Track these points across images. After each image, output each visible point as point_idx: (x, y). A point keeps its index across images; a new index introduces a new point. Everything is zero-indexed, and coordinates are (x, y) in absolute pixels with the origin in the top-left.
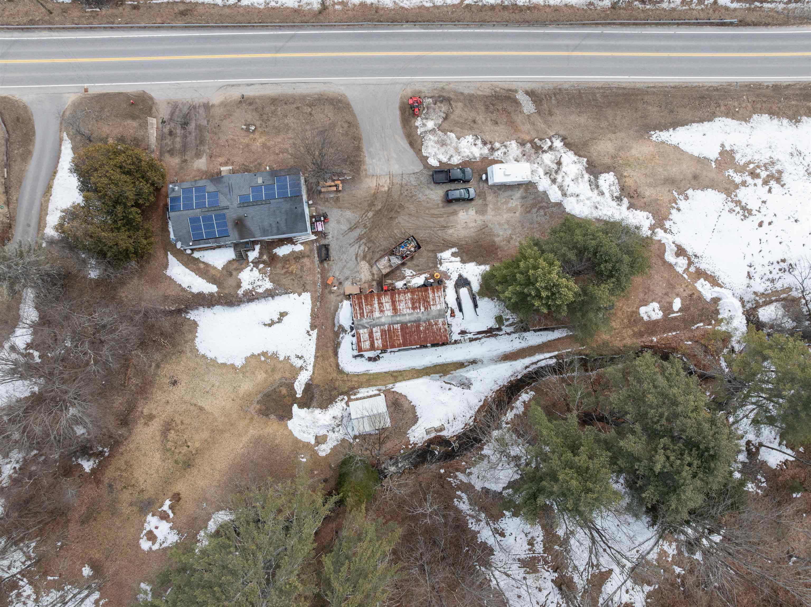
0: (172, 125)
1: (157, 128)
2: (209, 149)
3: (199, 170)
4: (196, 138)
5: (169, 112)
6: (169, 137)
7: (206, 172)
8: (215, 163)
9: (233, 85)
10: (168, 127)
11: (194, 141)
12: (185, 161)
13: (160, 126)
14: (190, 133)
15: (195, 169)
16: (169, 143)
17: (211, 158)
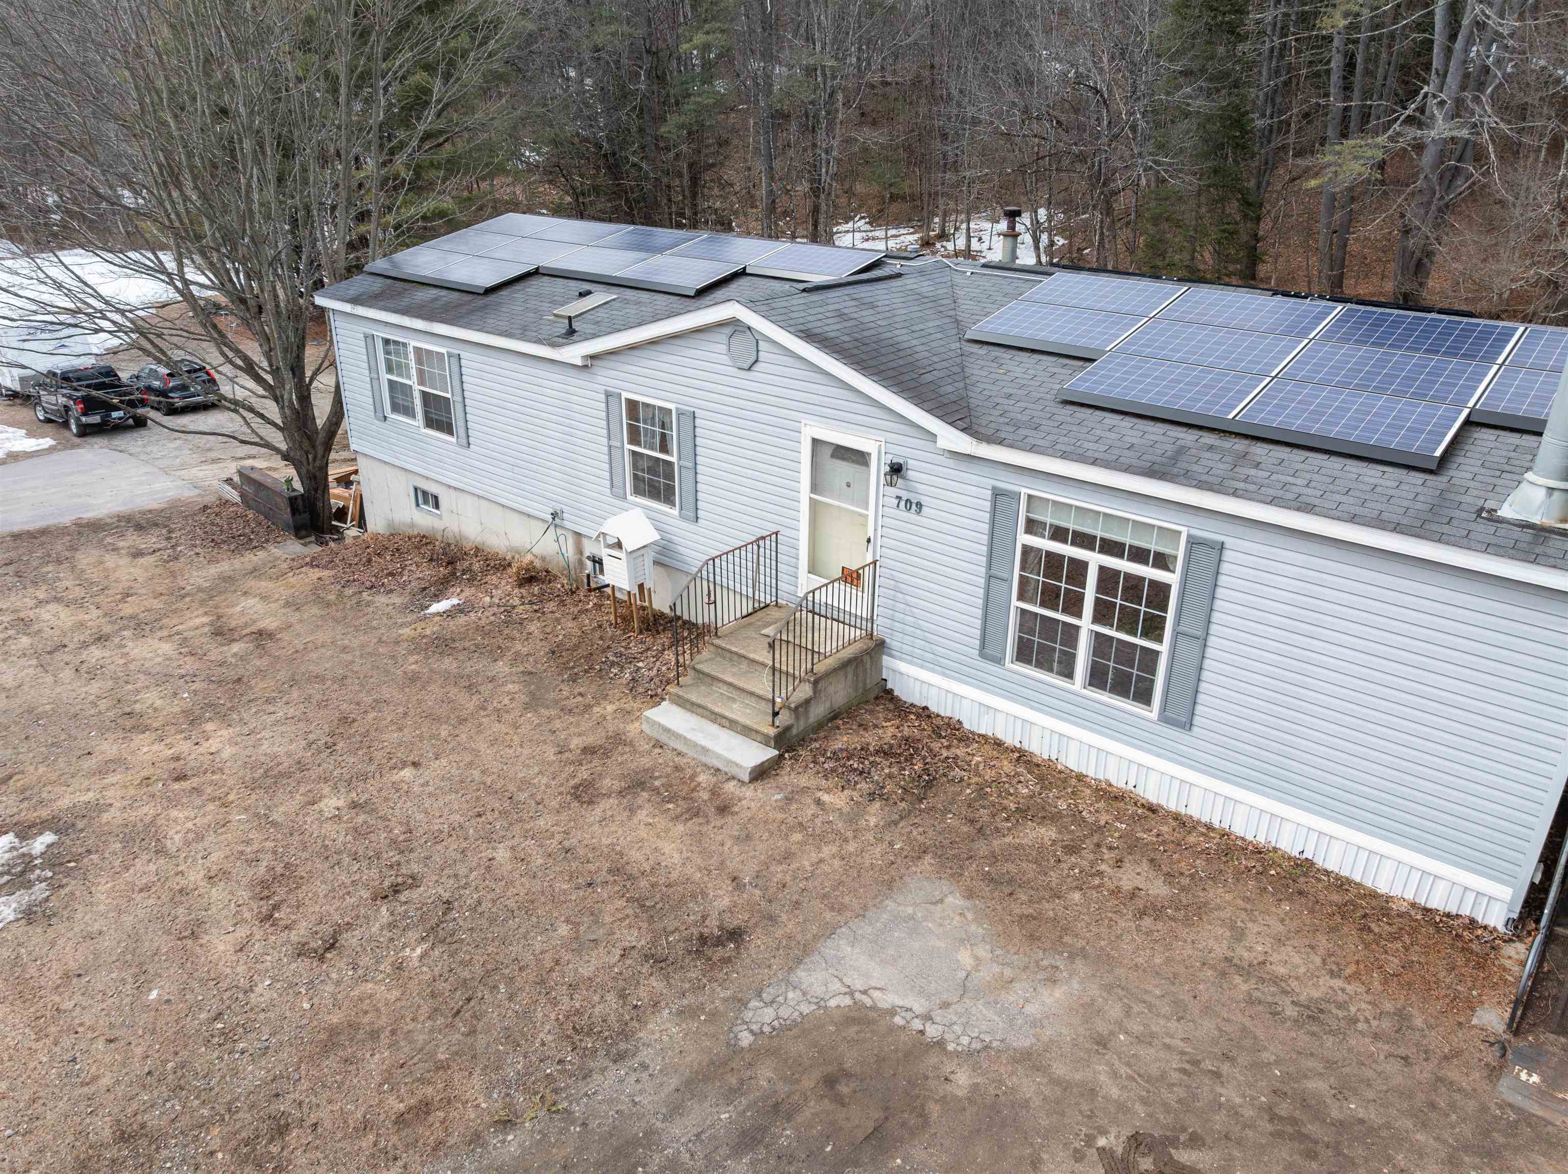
2: (613, 1041)
8: (743, 860)
17: (735, 935)
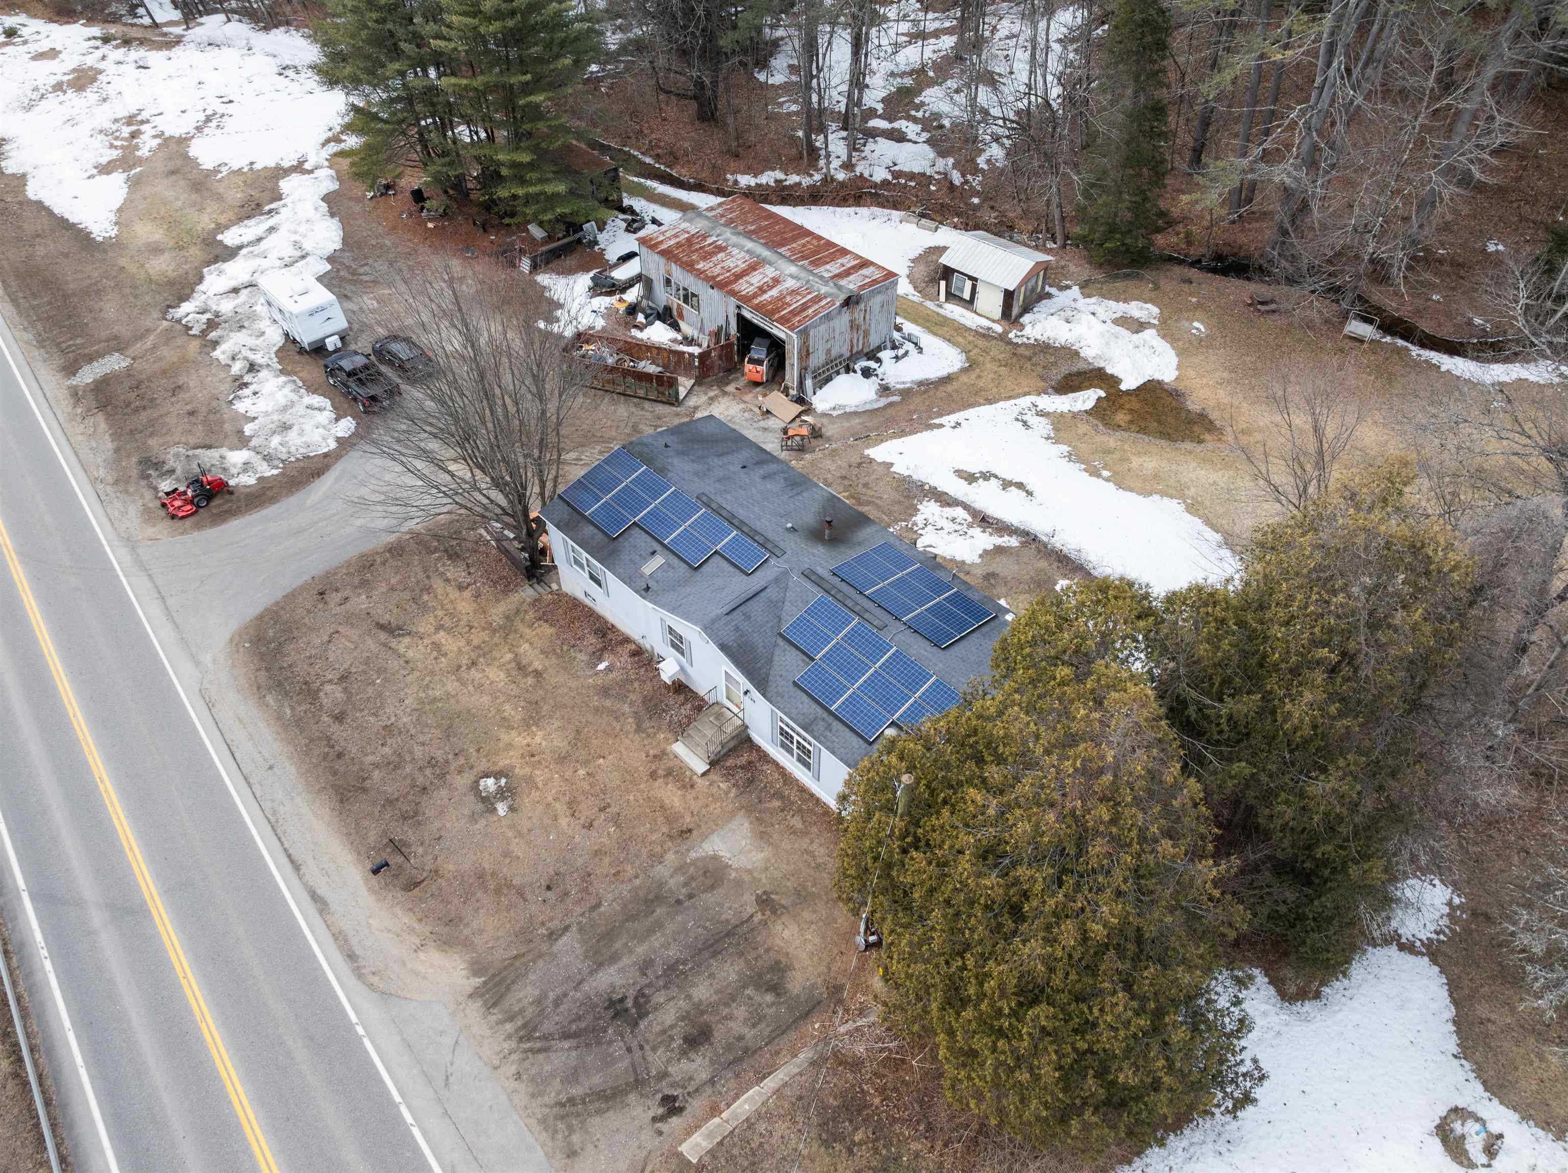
0: (657, 1059)
1: (714, 1111)
2: (659, 858)
3: (763, 836)
4: (651, 931)
5: (613, 1119)
6: (719, 1033)
7: (749, 810)
8: (695, 806)
9: (351, 957)
10: (679, 1069)
11: (670, 928)
12: (765, 902)
13: (696, 1106)
14: (645, 966)
15: (767, 853)
16: (741, 1012)
17: (690, 831)
